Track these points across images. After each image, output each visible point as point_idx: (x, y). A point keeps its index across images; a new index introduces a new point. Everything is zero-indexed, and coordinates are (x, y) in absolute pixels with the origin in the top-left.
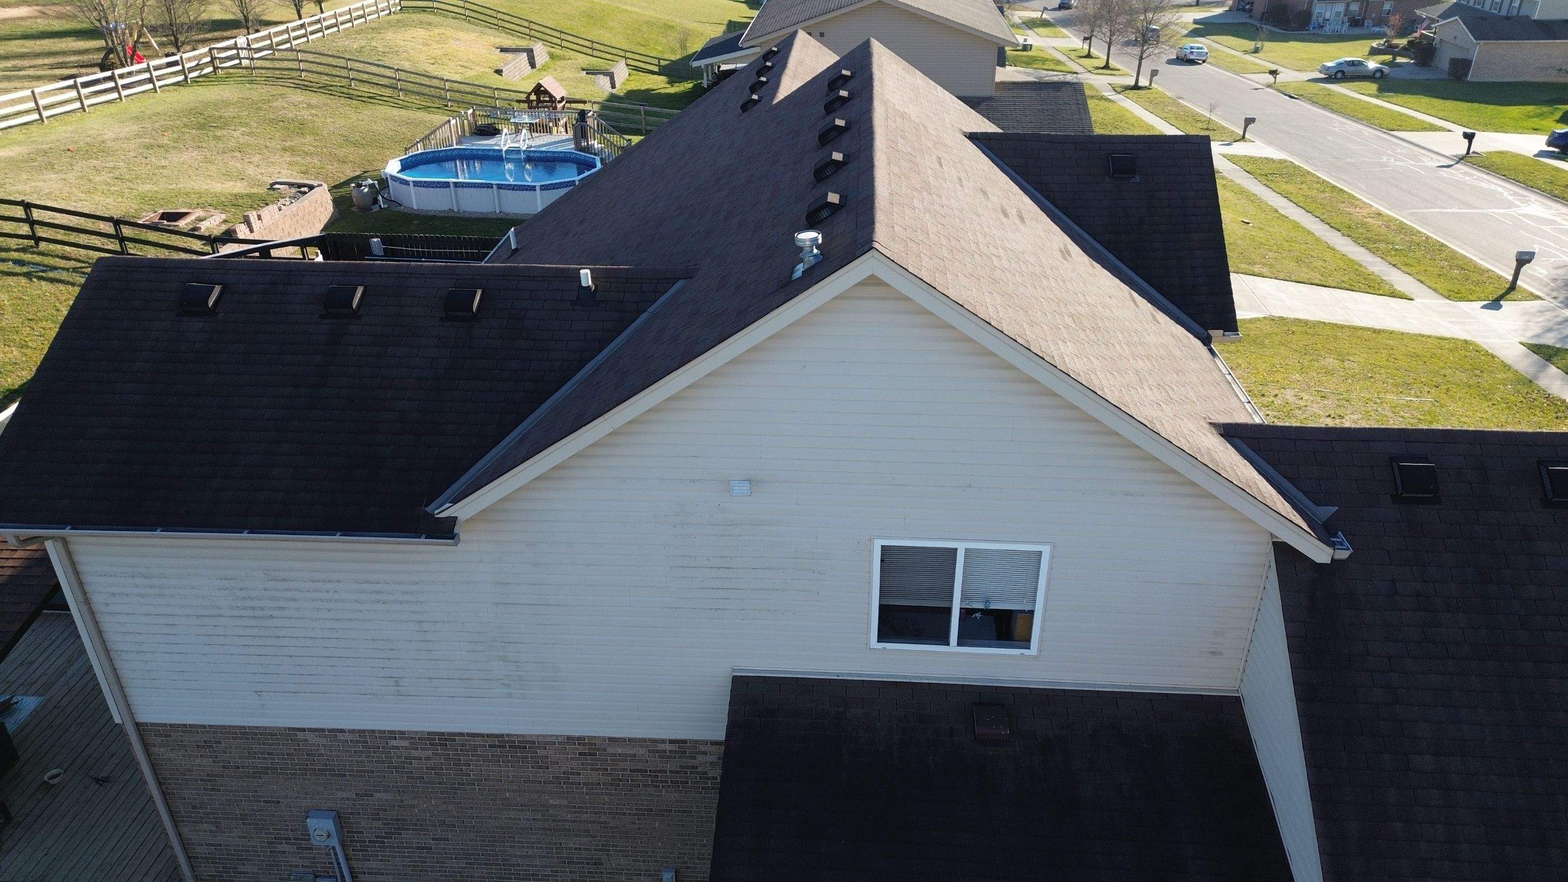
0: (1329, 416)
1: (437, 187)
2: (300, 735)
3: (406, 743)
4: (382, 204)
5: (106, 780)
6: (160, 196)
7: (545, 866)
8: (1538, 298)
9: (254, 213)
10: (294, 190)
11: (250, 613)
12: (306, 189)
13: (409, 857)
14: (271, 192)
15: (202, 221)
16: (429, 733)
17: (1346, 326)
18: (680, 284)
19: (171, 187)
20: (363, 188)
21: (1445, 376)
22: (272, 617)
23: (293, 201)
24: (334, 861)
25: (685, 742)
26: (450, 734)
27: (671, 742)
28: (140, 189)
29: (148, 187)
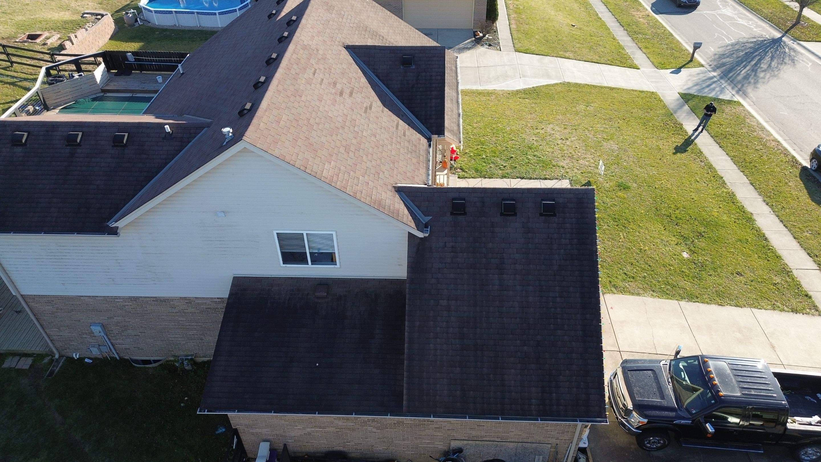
0: (562, 139)
1: (166, 13)
2: (82, 298)
3: (122, 300)
4: (139, 22)
5: (20, 312)
6: (26, 24)
7: (183, 341)
8: (702, 66)
9: (73, 34)
10: (94, 17)
11: (54, 257)
12: (99, 17)
13: (132, 339)
14: (83, 19)
15: (49, 39)
16: (129, 297)
17: (598, 86)
18: (206, 129)
19: (32, 17)
20: (129, 14)
21: (632, 113)
22: (62, 259)
23: (93, 24)
24: (104, 340)
25: (223, 298)
26: (137, 297)
27: (218, 298)
28: (16, 20)
29: (20, 18)
